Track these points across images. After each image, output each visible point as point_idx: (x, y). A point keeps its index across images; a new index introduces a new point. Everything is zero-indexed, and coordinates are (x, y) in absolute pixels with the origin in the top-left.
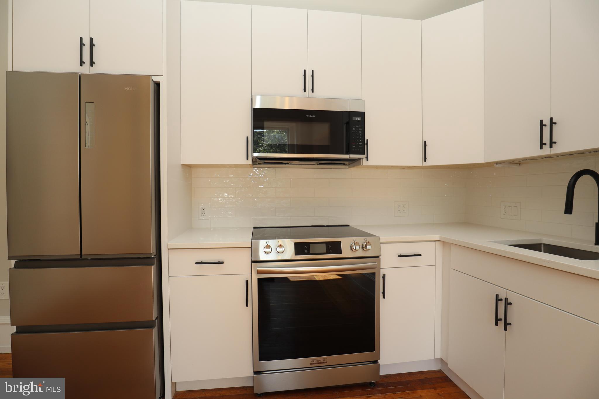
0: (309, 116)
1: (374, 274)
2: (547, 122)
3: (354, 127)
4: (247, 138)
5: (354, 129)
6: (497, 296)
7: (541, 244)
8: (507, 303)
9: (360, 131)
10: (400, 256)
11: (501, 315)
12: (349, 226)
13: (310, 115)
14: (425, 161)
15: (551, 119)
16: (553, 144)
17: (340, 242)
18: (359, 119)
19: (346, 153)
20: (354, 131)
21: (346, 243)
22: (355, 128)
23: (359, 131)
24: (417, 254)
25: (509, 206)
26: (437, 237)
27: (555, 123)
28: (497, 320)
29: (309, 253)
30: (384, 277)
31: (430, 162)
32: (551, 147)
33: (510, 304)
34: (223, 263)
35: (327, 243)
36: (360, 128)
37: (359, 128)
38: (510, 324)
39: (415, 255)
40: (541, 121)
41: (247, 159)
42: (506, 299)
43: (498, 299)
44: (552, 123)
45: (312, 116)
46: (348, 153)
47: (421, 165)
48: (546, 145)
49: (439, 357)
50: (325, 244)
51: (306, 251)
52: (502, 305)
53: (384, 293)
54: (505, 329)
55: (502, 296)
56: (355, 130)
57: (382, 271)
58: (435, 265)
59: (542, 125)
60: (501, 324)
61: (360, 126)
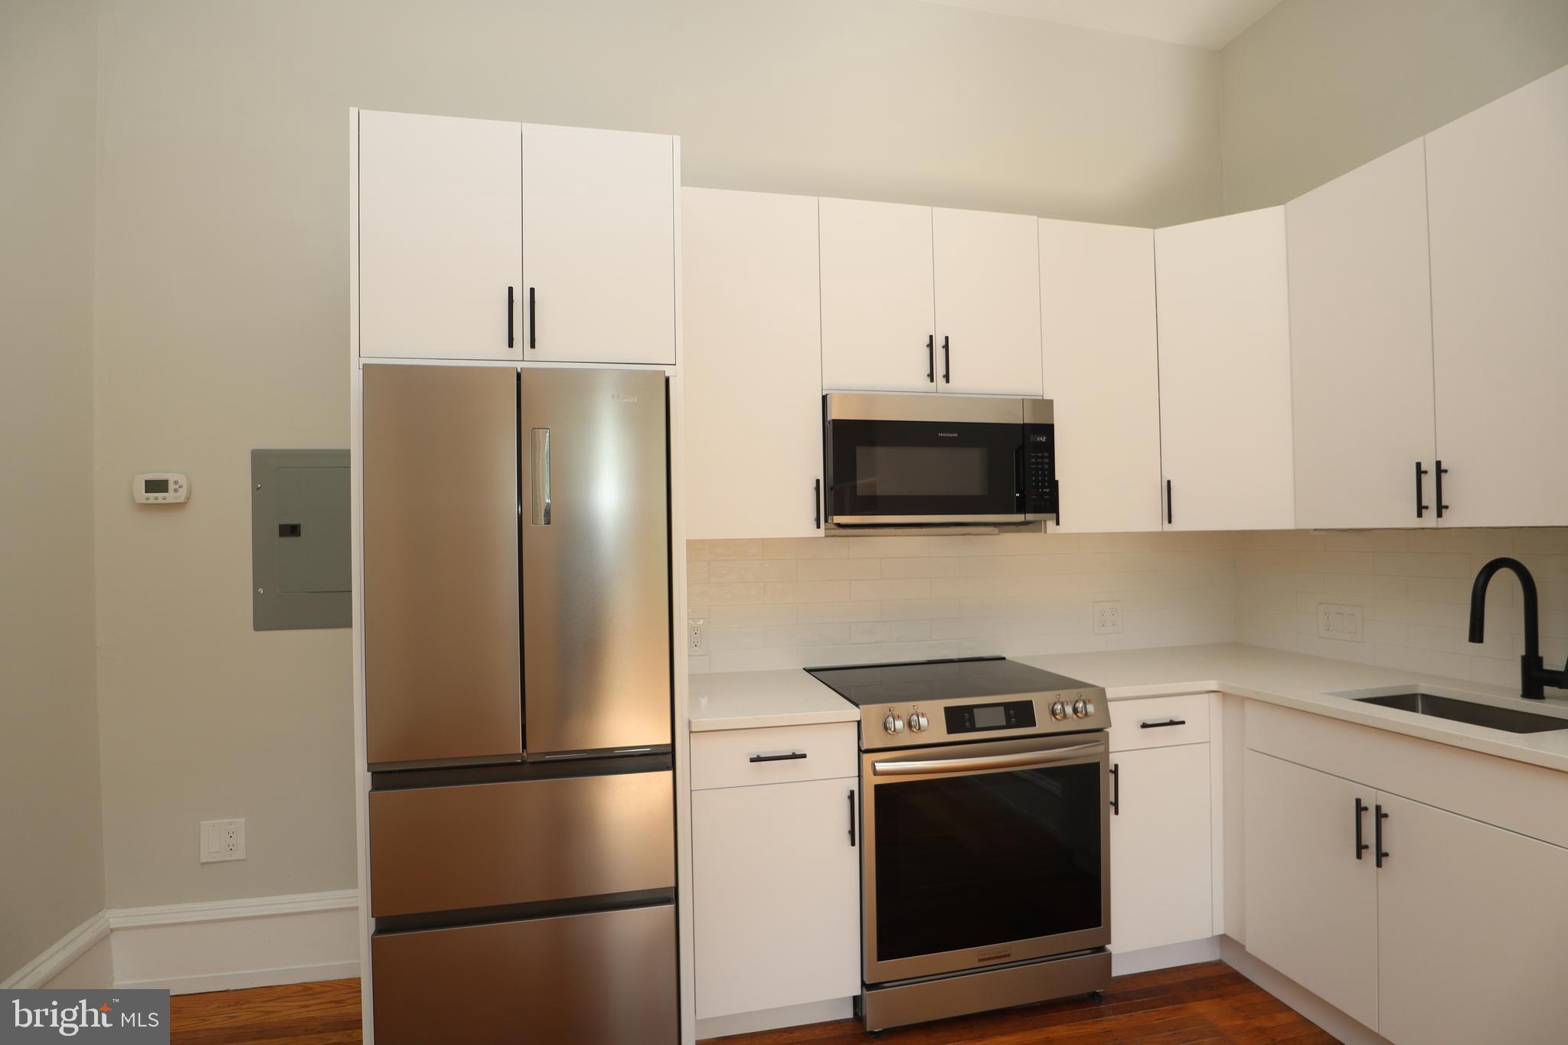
0: (945, 435)
1: (1097, 765)
2: (1429, 466)
3: (1033, 457)
4: (818, 481)
5: (1033, 460)
6: (1358, 801)
7: (1415, 696)
8: (1380, 815)
9: (1046, 463)
10: (1144, 726)
11: (1369, 838)
12: (1004, 659)
13: (947, 433)
14: (1170, 521)
15: (1438, 464)
16: (1443, 510)
17: (1030, 703)
18: (1043, 439)
19: (1019, 512)
20: (1033, 464)
21: (1040, 702)
22: (1036, 457)
23: (1043, 463)
24: (1176, 720)
25: (1337, 613)
26: (1213, 685)
27: (1446, 471)
28: (1360, 848)
29: (974, 729)
30: (1116, 772)
31: (1180, 524)
32: (1440, 515)
33: (1386, 816)
34: (805, 757)
35: (1007, 706)
36: (1045, 458)
37: (1043, 457)
38: (1387, 855)
39: (1172, 723)
40: (1418, 465)
41: (818, 526)
42: (1378, 808)
43: (1360, 808)
44: (1440, 470)
45: (951, 435)
46: (1021, 510)
47: (1161, 530)
48: (1429, 509)
49: (1221, 932)
50: (1002, 709)
51: (968, 724)
52: (1369, 820)
53: (1116, 804)
54: (1379, 864)
55: (1369, 802)
56: (1036, 463)
57: (1114, 759)
58: (1209, 742)
59: (1420, 472)
60: (1370, 856)
61: (1046, 454)
